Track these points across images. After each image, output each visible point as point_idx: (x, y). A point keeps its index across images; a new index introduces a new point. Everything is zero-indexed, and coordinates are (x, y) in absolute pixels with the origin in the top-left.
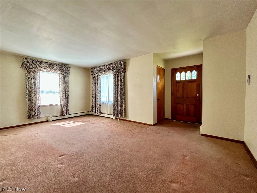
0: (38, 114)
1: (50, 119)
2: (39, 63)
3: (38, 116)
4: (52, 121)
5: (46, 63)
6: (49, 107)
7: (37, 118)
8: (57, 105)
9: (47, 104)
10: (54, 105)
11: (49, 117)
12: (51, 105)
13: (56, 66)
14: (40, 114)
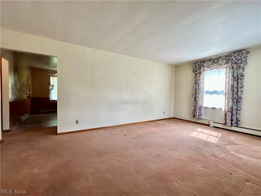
0: (199, 115)
1: (212, 124)
2: (204, 63)
3: (199, 117)
4: (214, 127)
5: (210, 60)
6: (211, 110)
7: (198, 118)
8: (221, 109)
9: (210, 106)
10: (217, 109)
11: (210, 122)
12: (214, 108)
13: (222, 59)
14: (201, 115)
